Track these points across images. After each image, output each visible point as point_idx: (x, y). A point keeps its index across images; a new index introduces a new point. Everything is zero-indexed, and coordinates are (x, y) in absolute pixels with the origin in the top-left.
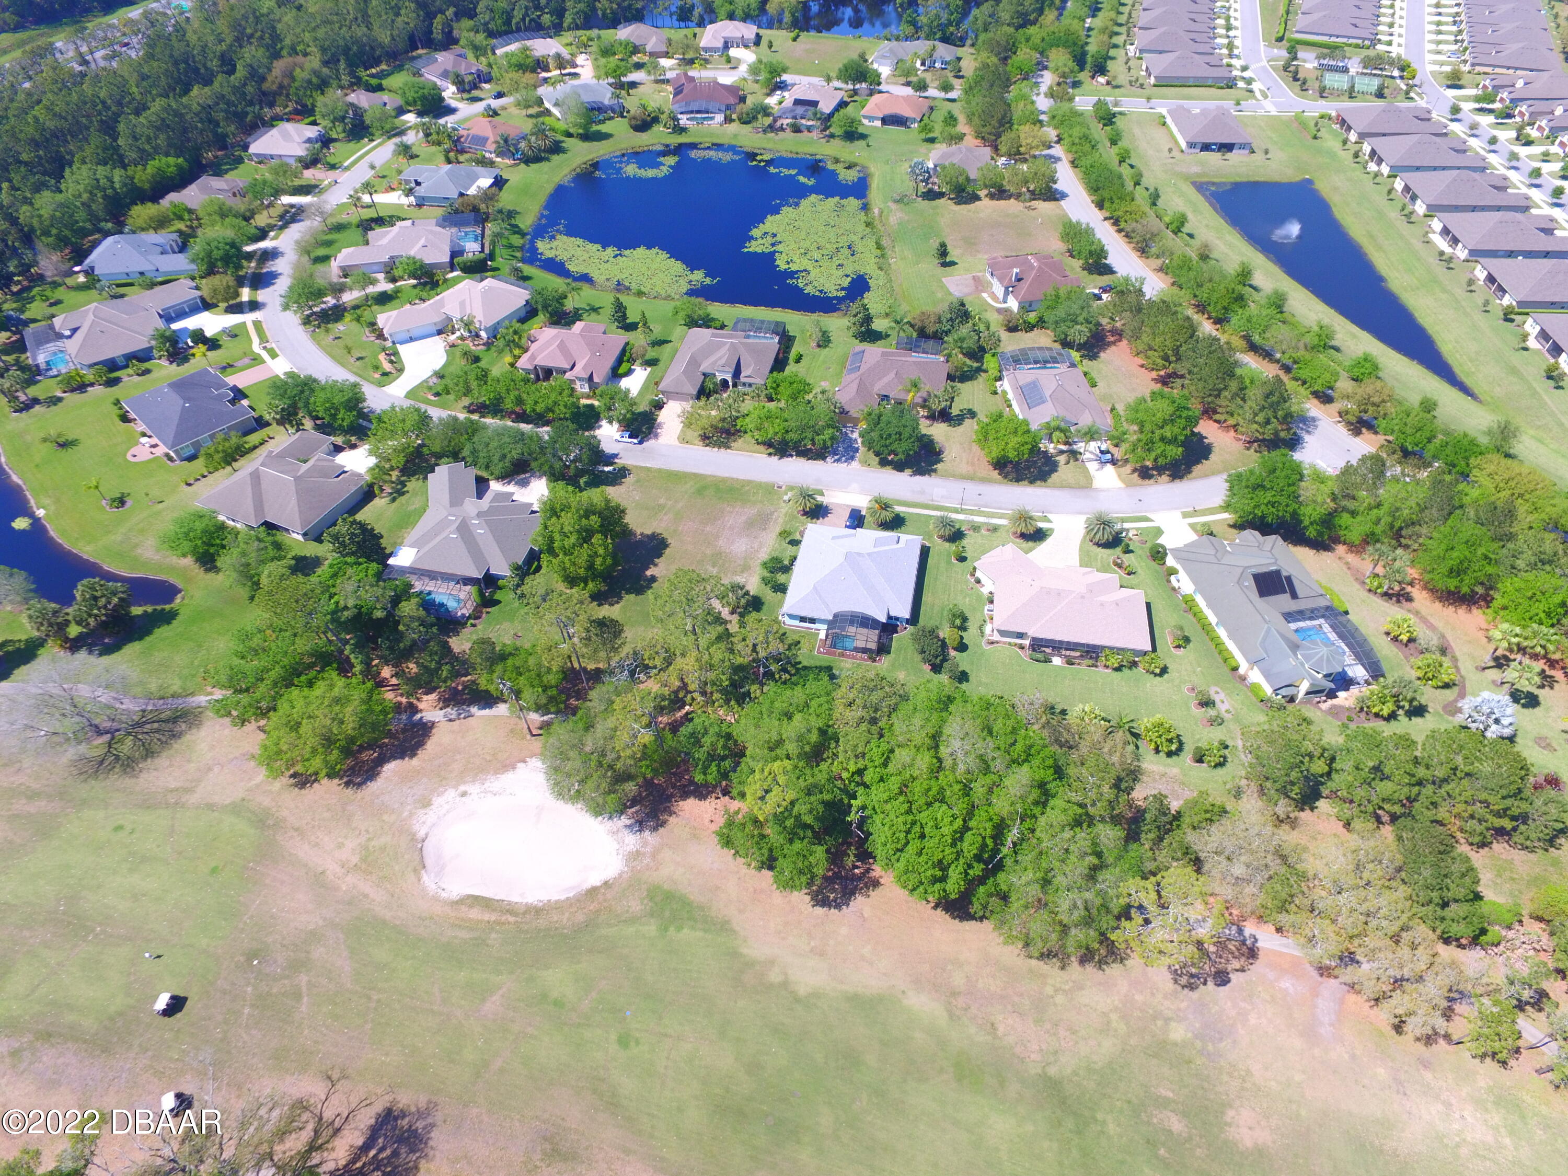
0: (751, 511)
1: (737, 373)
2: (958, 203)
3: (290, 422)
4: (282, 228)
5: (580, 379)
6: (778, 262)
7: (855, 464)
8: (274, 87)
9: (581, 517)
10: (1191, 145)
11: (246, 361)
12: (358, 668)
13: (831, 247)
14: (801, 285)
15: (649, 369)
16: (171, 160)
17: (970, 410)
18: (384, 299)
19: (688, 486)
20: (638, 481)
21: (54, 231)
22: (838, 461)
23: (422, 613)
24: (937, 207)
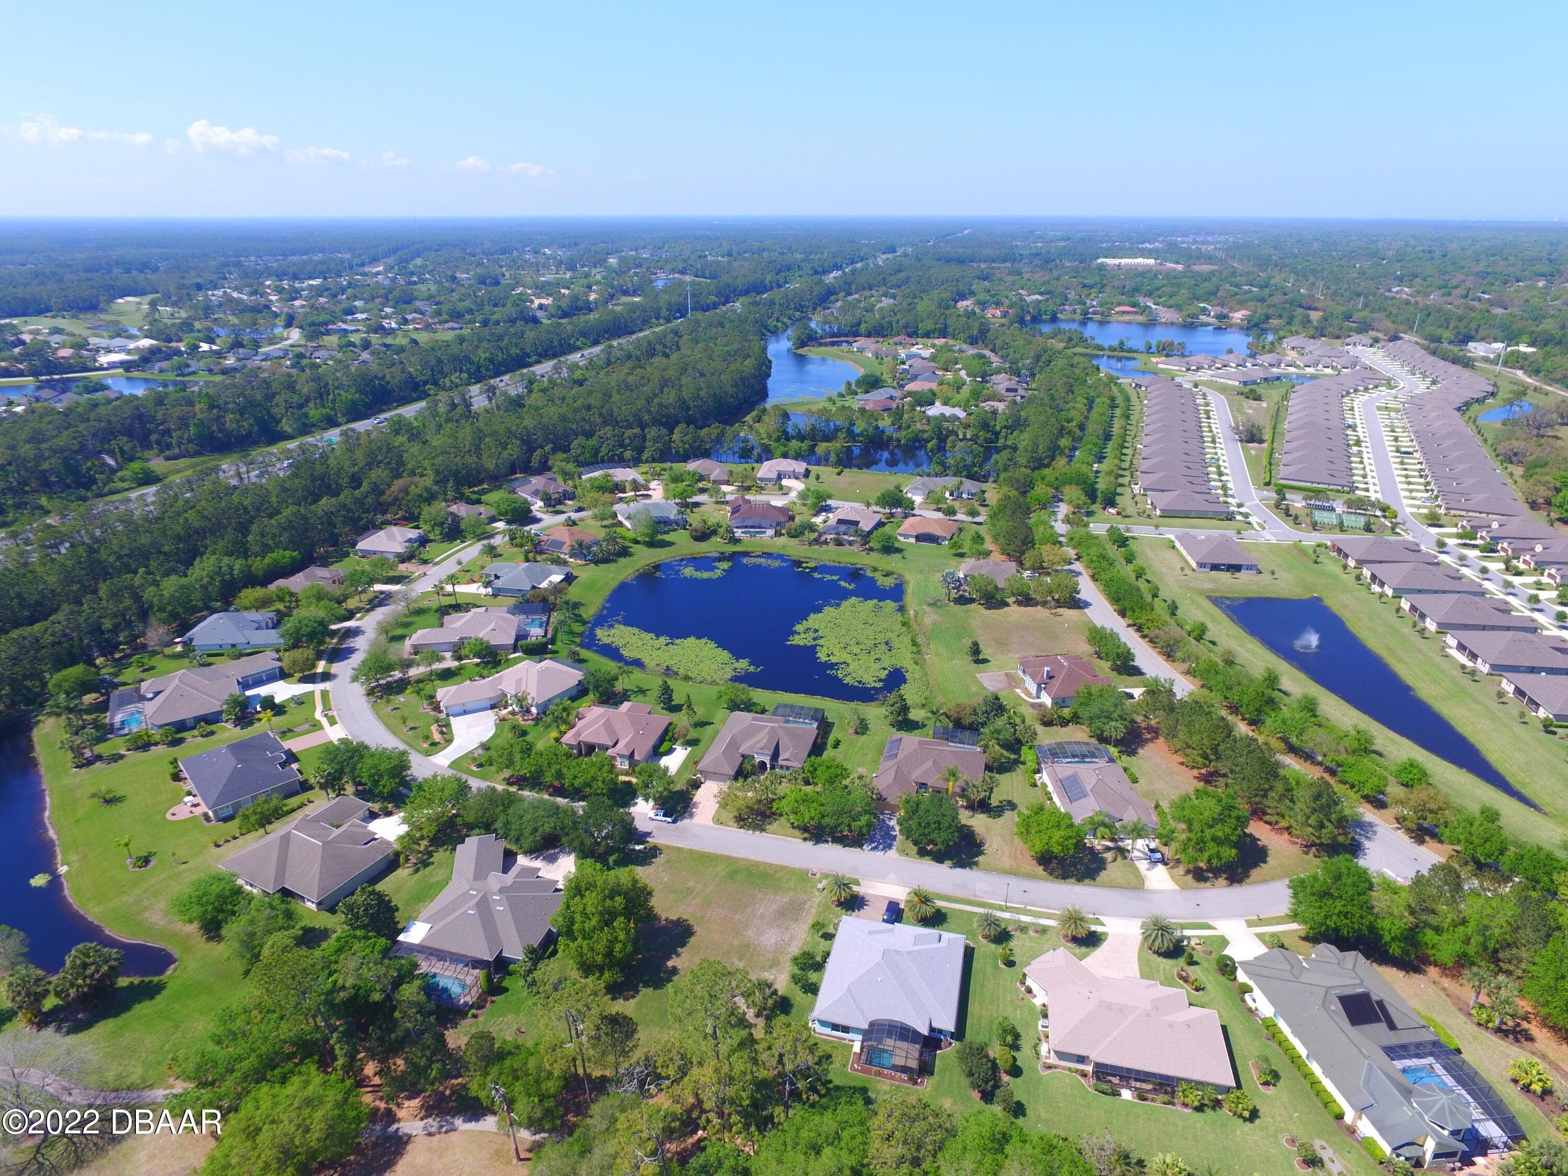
0: (784, 899)
1: (775, 755)
2: (988, 608)
3: (333, 787)
4: (368, 611)
5: (621, 756)
6: (819, 655)
7: (892, 853)
8: (390, 499)
9: (604, 900)
10: (1201, 565)
11: (306, 726)
12: (340, 1062)
13: (869, 643)
14: (840, 676)
15: (689, 749)
16: (288, 553)
17: (1009, 802)
18: (447, 675)
19: (719, 869)
20: (668, 862)
21: (169, 608)
22: (873, 849)
23: (422, 997)
24: (967, 611)
